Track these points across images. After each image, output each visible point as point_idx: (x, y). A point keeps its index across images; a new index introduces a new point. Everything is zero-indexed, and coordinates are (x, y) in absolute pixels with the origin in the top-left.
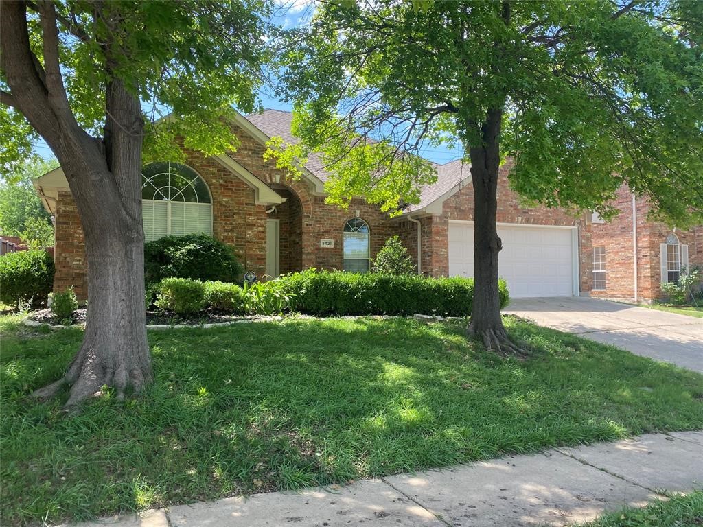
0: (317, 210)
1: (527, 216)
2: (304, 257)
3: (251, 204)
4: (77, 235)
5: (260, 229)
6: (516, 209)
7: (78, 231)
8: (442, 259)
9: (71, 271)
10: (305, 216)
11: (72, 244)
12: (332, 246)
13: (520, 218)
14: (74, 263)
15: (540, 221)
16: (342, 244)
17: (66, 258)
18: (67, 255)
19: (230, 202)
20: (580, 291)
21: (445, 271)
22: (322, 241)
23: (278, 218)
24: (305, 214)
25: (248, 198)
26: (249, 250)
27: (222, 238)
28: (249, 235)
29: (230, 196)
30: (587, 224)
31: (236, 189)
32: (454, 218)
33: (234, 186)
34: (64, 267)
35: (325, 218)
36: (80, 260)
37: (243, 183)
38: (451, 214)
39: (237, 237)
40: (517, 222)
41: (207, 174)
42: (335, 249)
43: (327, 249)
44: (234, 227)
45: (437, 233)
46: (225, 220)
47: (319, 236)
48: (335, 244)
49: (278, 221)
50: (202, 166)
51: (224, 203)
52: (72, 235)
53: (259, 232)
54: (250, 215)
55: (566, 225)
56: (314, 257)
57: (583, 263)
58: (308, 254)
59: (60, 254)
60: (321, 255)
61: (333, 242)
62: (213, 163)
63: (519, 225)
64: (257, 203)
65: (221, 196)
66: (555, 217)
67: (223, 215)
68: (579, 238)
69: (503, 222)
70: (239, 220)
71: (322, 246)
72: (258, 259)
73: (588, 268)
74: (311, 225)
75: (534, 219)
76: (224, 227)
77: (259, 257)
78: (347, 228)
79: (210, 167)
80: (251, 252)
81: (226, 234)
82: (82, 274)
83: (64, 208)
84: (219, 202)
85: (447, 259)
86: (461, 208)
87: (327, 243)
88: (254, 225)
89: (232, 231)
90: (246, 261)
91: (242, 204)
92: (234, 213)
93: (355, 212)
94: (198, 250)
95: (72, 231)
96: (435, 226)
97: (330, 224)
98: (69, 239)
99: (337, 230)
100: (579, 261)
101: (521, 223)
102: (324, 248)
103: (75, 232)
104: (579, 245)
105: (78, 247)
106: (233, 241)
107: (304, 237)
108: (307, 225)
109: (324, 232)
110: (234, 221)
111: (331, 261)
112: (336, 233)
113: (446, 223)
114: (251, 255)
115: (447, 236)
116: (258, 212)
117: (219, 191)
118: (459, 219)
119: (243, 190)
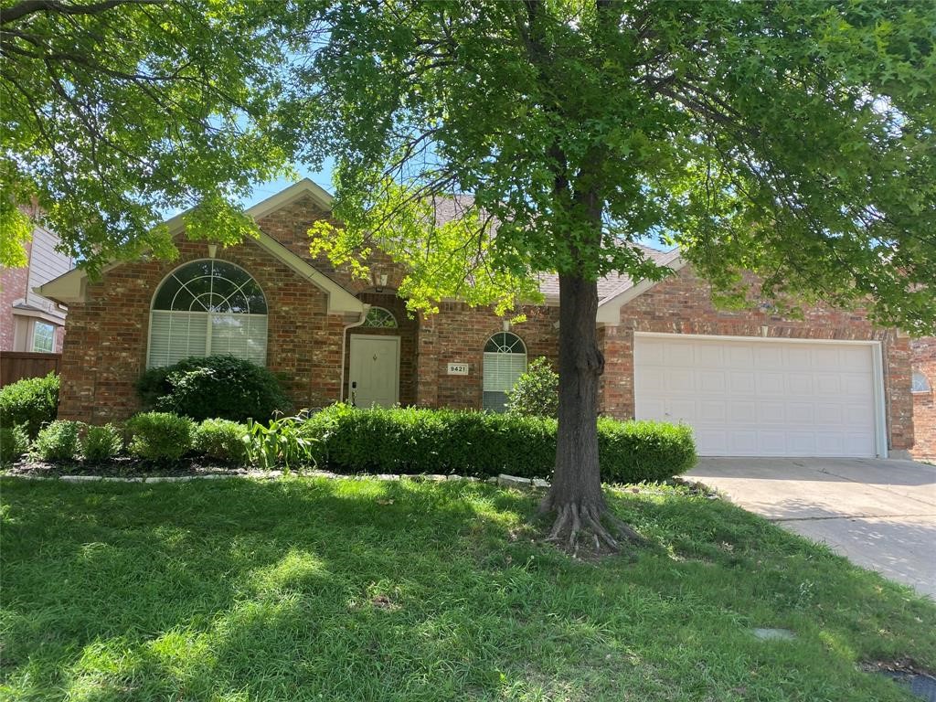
0: (444, 321)
1: (779, 324)
2: (421, 388)
3: (321, 314)
4: (87, 358)
5: (333, 348)
6: (758, 313)
7: (90, 352)
8: (622, 393)
9: (78, 404)
10: (423, 331)
11: (81, 369)
12: (465, 373)
13: (766, 329)
14: (83, 393)
15: (804, 333)
16: (481, 369)
17: (72, 387)
18: (74, 383)
19: (292, 312)
20: (889, 449)
21: (627, 411)
22: (450, 365)
23: (397, 334)
24: (424, 328)
25: (318, 305)
26: (316, 377)
27: (278, 360)
28: (317, 355)
29: (293, 304)
30: (898, 336)
31: (301, 295)
32: (644, 330)
33: (297, 289)
34: (70, 398)
35: (455, 332)
36: (89, 390)
37: (312, 286)
38: (638, 324)
39: (299, 360)
40: (761, 335)
41: (261, 274)
42: (470, 376)
43: (458, 376)
44: (294, 346)
45: (614, 353)
46: (285, 336)
47: (445, 358)
48: (470, 370)
49: (399, 338)
50: (255, 264)
51: (283, 314)
52: (82, 358)
53: (331, 352)
54: (319, 328)
55: (856, 338)
56: (435, 388)
57: (893, 401)
58: (425, 384)
59: (66, 382)
60: (449, 386)
61: (467, 366)
62: (270, 261)
63: (765, 339)
64: (329, 313)
65: (280, 305)
66: (834, 326)
67: (281, 330)
68: (883, 361)
69: (735, 334)
70: (303, 335)
71: (450, 372)
72: (329, 390)
73: (905, 411)
74: (431, 343)
75: (793, 330)
76: (282, 346)
77: (330, 386)
78: (490, 348)
79: (265, 265)
80: (319, 380)
81: (284, 355)
82: (92, 408)
83: (73, 324)
84: (276, 313)
85: (631, 392)
86: (657, 314)
87: (457, 368)
88: (325, 343)
89: (293, 351)
90: (311, 392)
91: (309, 314)
92: (297, 327)
93: (502, 323)
94: (209, 376)
95: (81, 353)
96: (609, 341)
97: (463, 341)
98: (77, 363)
99: (474, 350)
100: (886, 398)
101: (769, 335)
102: (453, 376)
103: (86, 354)
104: (884, 373)
105: (88, 373)
106: (293, 365)
107: (421, 359)
108: (425, 343)
109: (452, 353)
110: (297, 337)
111: (463, 394)
112: (472, 355)
113: (630, 337)
114: (318, 384)
115: (631, 356)
116: (331, 325)
117: (277, 297)
118: (653, 331)
119: (311, 295)
